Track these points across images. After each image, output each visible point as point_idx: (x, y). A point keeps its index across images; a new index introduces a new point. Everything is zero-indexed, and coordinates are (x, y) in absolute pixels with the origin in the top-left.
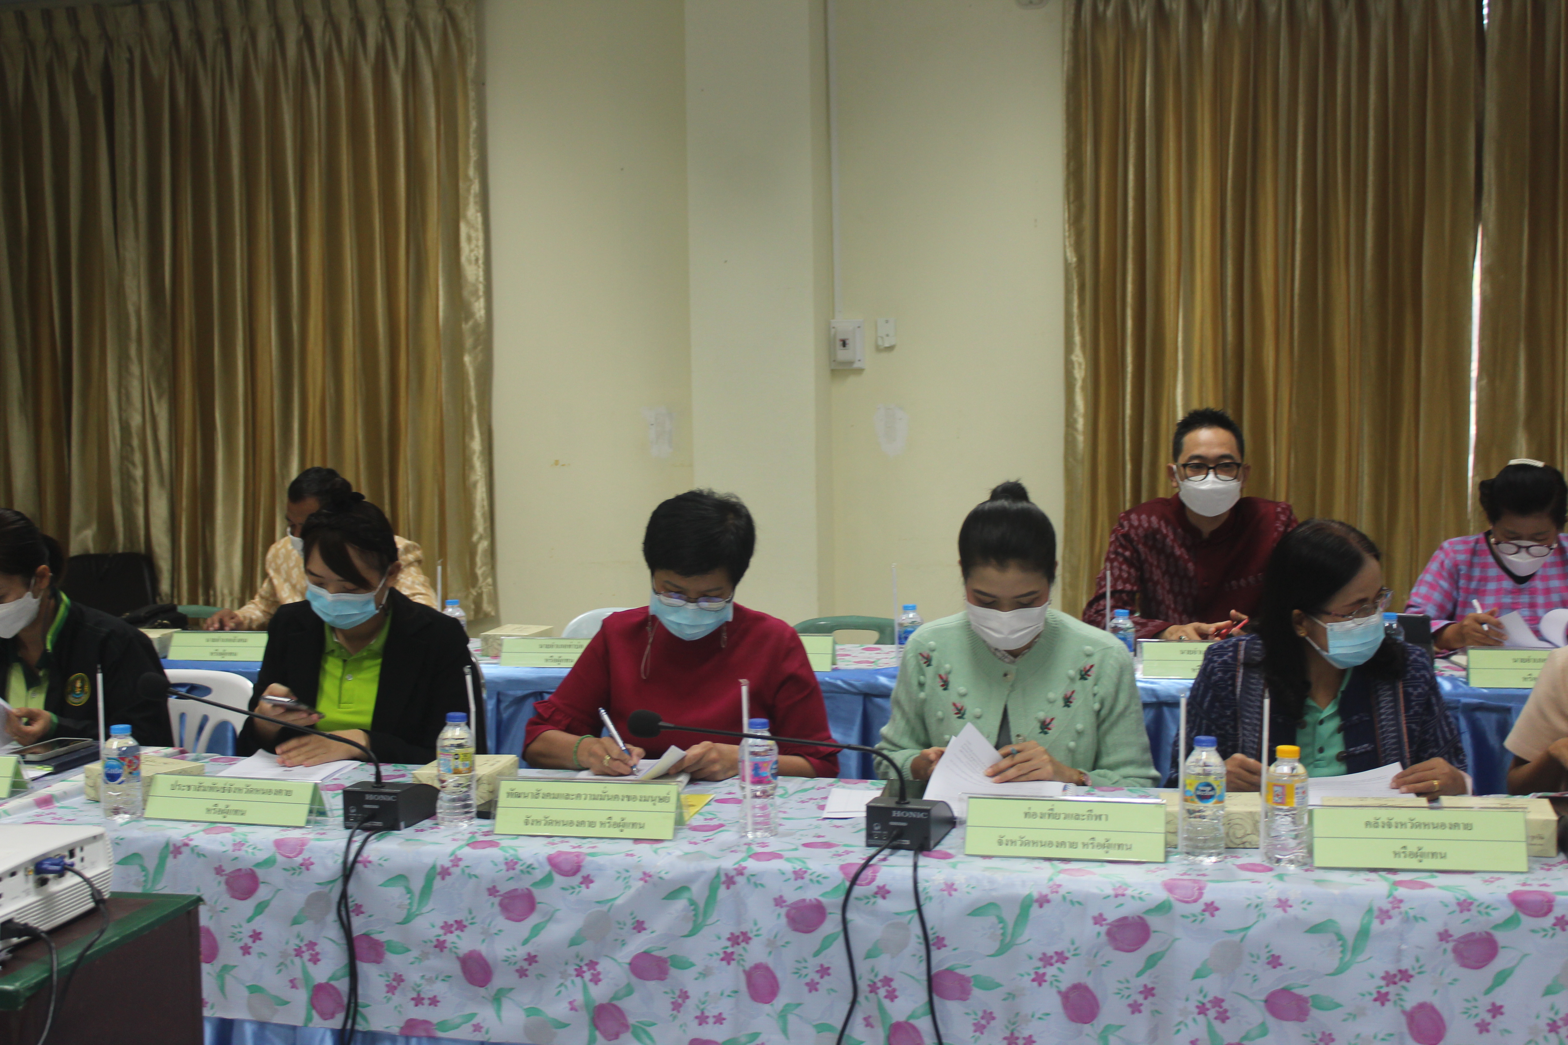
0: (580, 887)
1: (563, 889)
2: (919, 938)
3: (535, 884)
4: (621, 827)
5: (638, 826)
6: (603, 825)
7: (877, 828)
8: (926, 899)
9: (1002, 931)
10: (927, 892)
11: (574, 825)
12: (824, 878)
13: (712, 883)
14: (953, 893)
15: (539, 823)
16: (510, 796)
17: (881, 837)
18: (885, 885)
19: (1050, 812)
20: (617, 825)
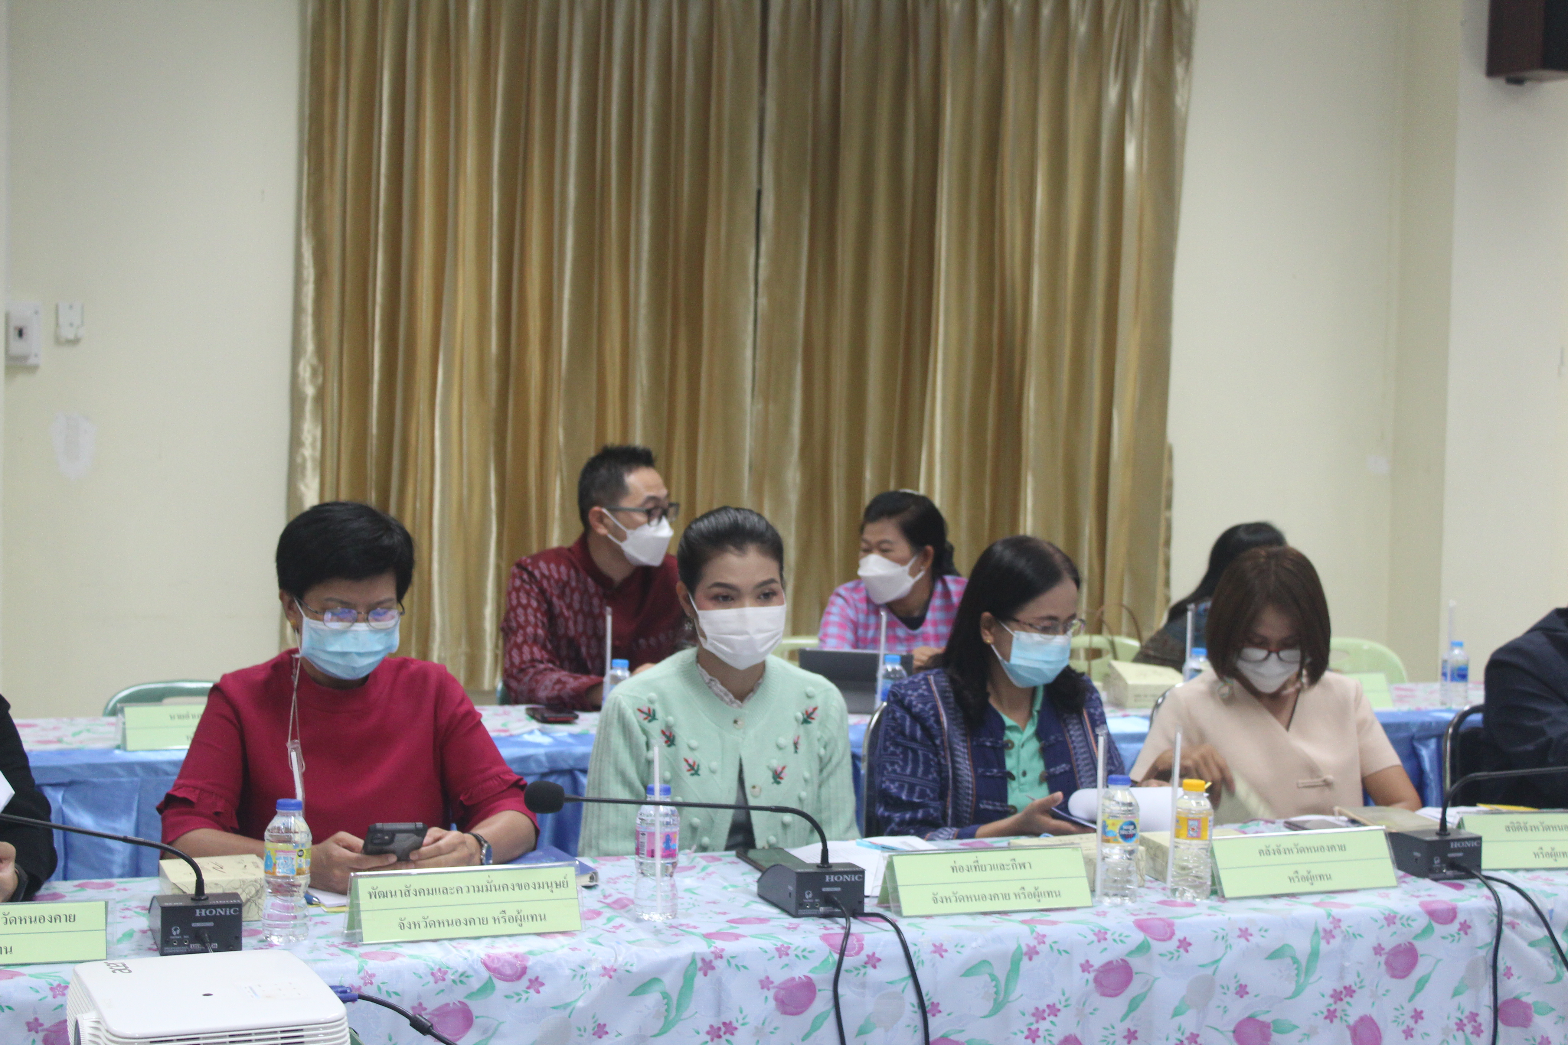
0: (527, 992)
1: (506, 997)
2: (914, 1006)
3: (470, 995)
4: (519, 921)
5: (539, 918)
6: (497, 921)
7: (808, 896)
8: (918, 963)
9: (995, 989)
10: (918, 957)
11: (462, 923)
12: (810, 952)
13: (687, 971)
14: (944, 954)
15: (417, 926)
16: (373, 896)
17: (813, 906)
18: (874, 954)
19: (976, 864)
20: (514, 919)
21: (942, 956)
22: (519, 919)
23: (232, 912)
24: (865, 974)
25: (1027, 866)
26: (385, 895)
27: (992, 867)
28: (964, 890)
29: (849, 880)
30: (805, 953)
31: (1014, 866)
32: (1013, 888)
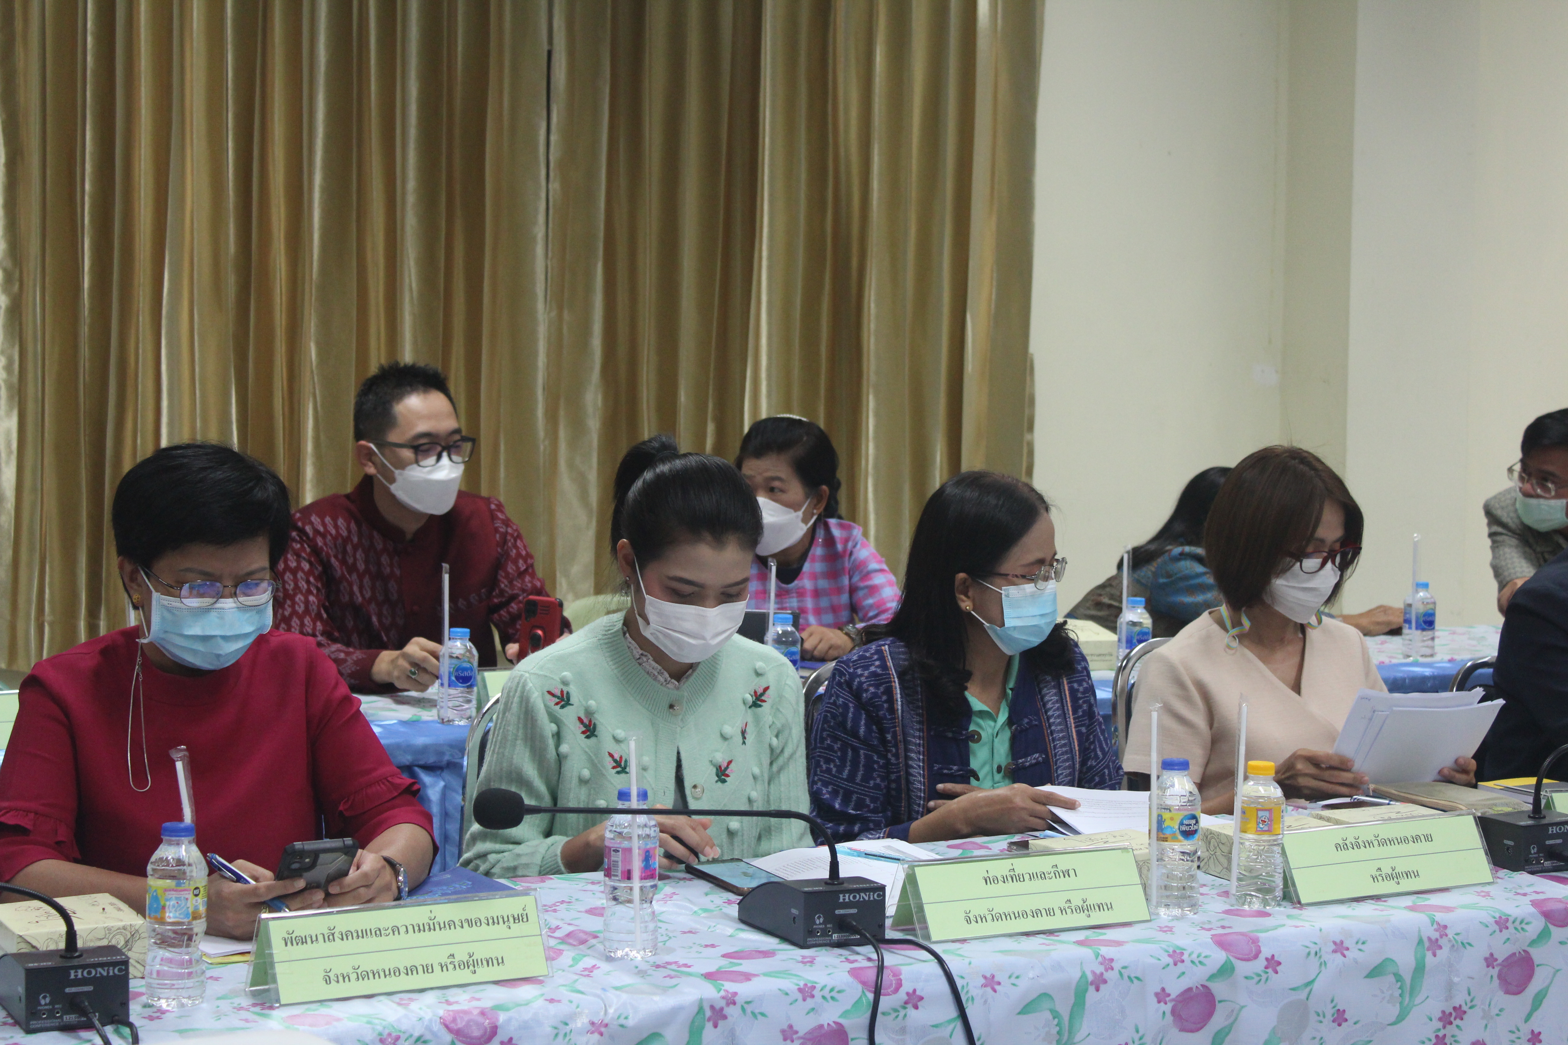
4: (471, 968)
5: (495, 962)
6: (445, 968)
7: (819, 920)
8: (967, 1000)
9: (1058, 1028)
10: (967, 992)
11: (401, 973)
12: (839, 992)
13: (693, 1022)
14: (997, 987)
15: (347, 979)
16: (289, 944)
17: (825, 933)
18: (915, 991)
19: (1012, 873)
20: (465, 965)
21: (995, 991)
22: (471, 964)
23: (116, 971)
24: (905, 1015)
25: (1072, 873)
26: (304, 940)
27: (1032, 877)
28: (1000, 907)
29: (867, 898)
30: (834, 994)
31: (1057, 874)
32: (1057, 901)
